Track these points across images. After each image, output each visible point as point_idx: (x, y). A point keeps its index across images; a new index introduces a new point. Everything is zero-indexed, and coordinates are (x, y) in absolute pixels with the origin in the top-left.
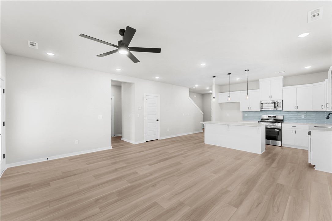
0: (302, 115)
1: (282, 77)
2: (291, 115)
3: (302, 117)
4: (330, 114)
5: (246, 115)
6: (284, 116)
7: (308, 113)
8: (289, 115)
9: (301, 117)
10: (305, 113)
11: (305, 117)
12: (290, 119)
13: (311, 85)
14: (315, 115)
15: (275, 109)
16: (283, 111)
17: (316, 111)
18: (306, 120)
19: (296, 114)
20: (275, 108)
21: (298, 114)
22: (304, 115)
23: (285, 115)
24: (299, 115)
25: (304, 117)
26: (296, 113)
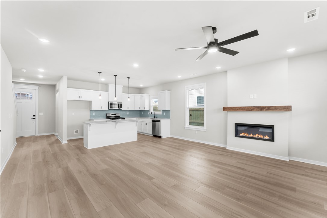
5: (94, 114)
15: (119, 109)
19: (125, 112)
20: (119, 107)
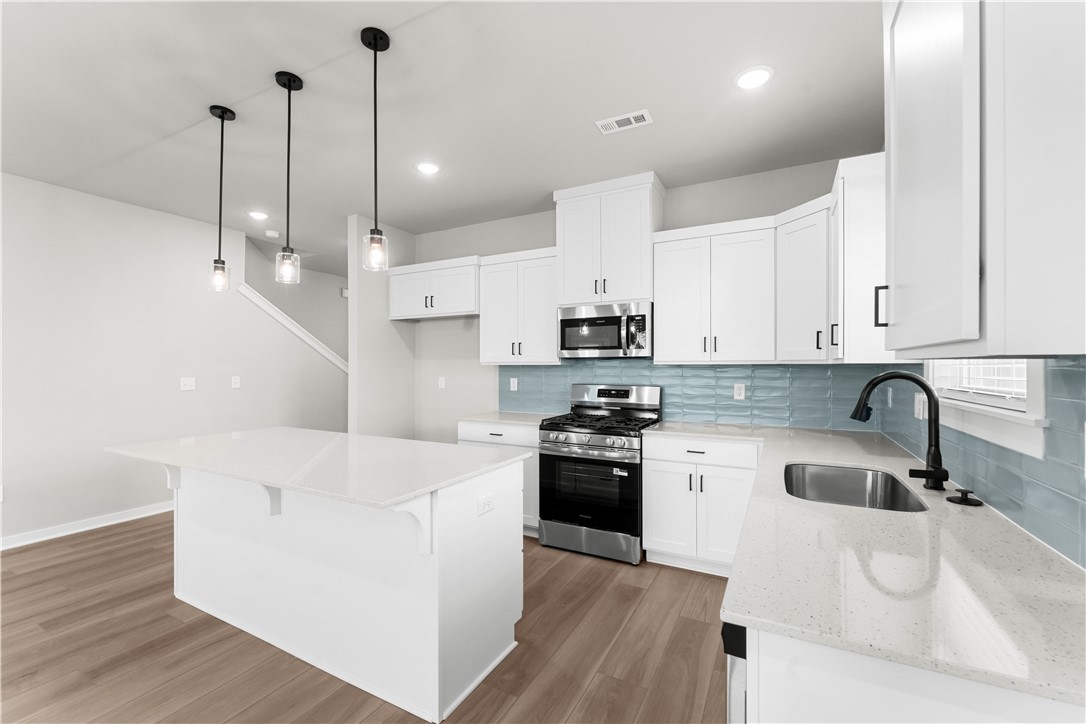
0: (736, 386)
1: (650, 176)
2: (695, 385)
3: (736, 397)
4: (873, 384)
5: (514, 384)
6: (667, 391)
7: (759, 373)
8: (685, 386)
9: (732, 397)
10: (749, 372)
11: (749, 394)
12: (686, 406)
13: (769, 221)
14: (785, 383)
15: (621, 353)
16: (657, 360)
17: (793, 366)
18: (752, 408)
19: (712, 382)
20: (619, 346)
21: (719, 378)
22: (743, 386)
23: (671, 386)
24: (723, 383)
25: (742, 397)
26: (710, 373)
